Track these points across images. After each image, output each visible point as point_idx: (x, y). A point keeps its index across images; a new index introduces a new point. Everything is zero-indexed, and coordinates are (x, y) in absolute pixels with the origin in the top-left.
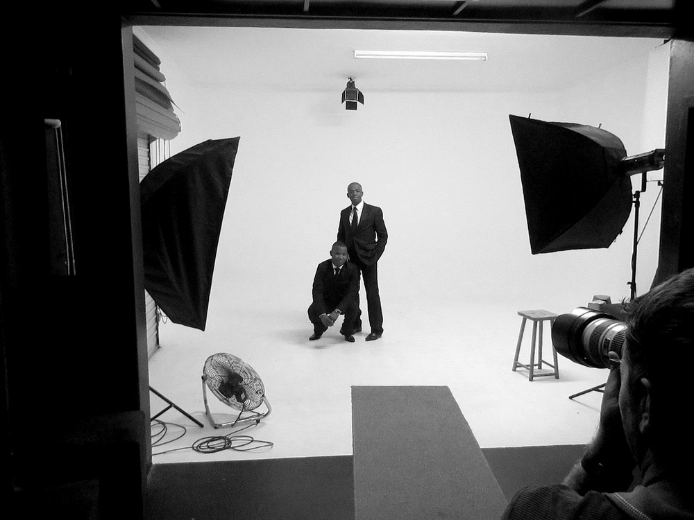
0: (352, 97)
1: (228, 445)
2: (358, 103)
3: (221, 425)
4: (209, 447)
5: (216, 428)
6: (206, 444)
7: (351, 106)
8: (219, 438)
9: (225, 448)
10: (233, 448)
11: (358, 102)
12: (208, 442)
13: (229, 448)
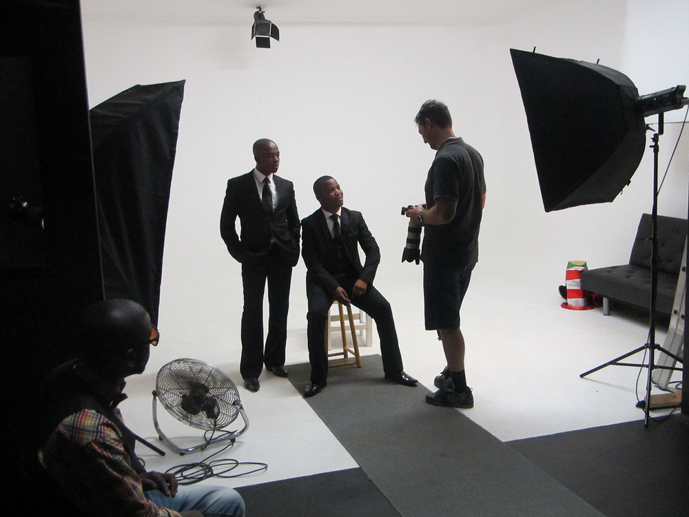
0: (265, 32)
1: (208, 472)
2: (272, 40)
3: (187, 450)
4: (185, 478)
5: (182, 454)
6: (179, 475)
7: (263, 43)
8: (193, 466)
9: (207, 477)
10: (217, 475)
11: (271, 38)
12: (181, 471)
13: (212, 475)
